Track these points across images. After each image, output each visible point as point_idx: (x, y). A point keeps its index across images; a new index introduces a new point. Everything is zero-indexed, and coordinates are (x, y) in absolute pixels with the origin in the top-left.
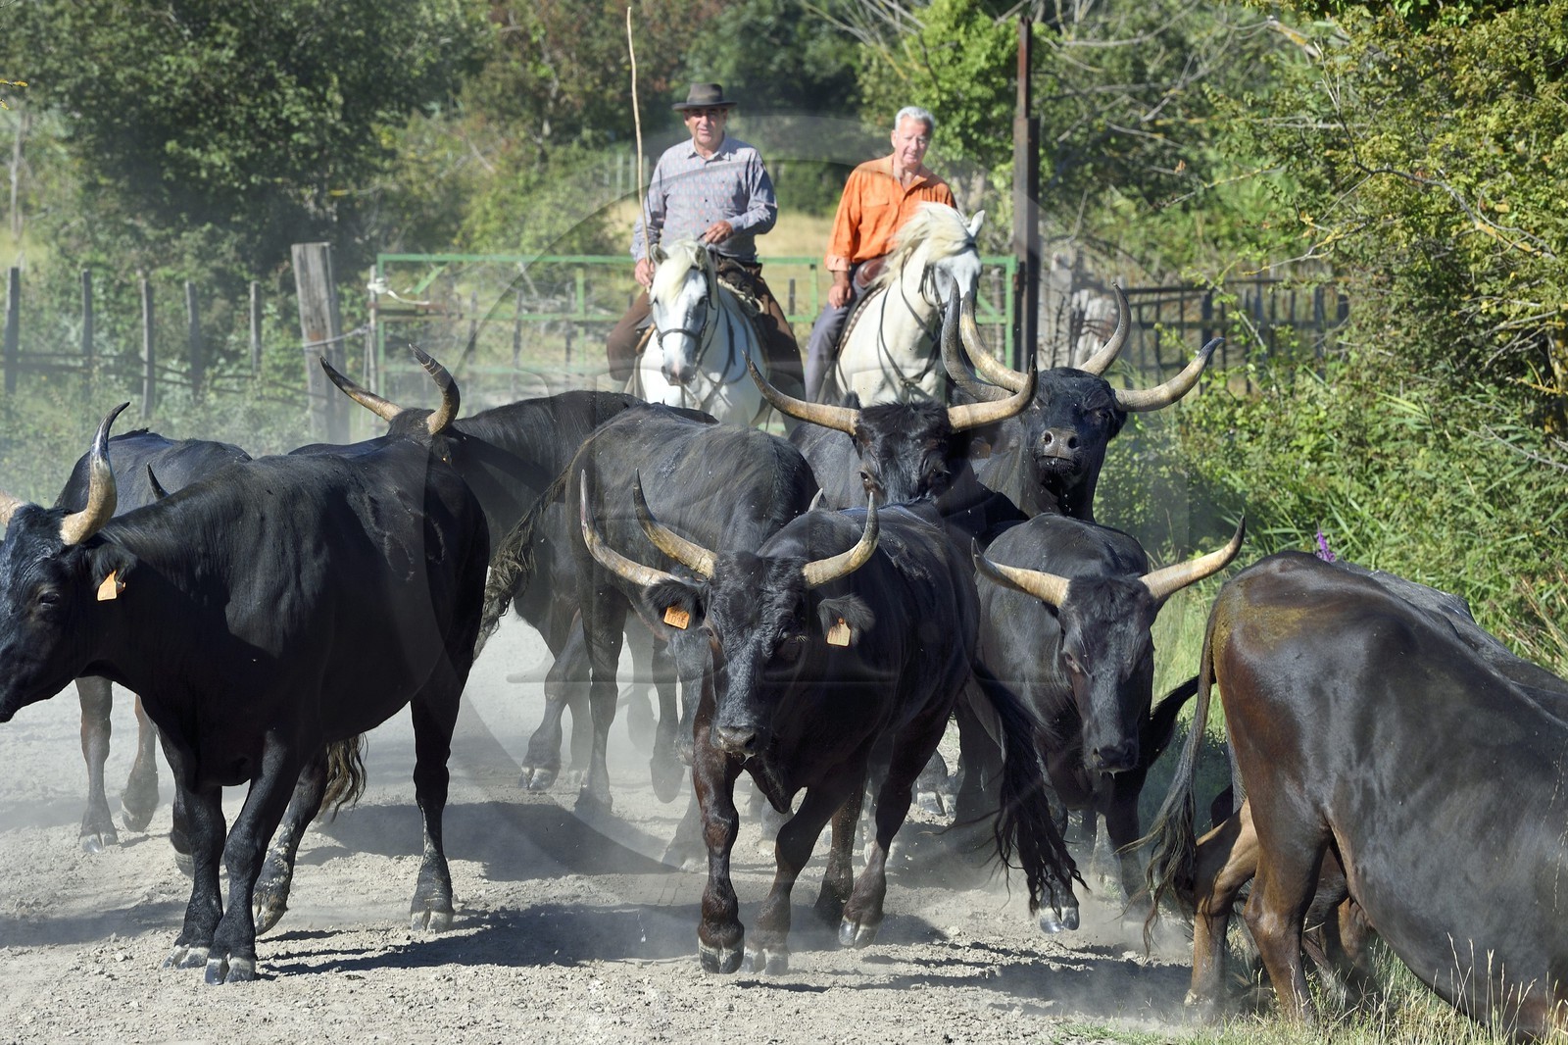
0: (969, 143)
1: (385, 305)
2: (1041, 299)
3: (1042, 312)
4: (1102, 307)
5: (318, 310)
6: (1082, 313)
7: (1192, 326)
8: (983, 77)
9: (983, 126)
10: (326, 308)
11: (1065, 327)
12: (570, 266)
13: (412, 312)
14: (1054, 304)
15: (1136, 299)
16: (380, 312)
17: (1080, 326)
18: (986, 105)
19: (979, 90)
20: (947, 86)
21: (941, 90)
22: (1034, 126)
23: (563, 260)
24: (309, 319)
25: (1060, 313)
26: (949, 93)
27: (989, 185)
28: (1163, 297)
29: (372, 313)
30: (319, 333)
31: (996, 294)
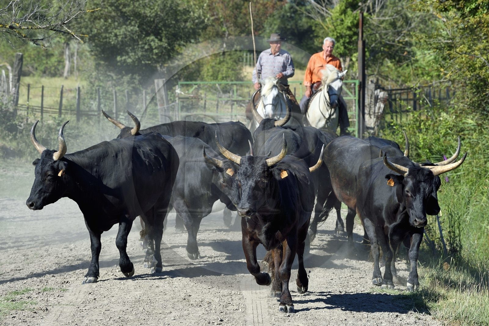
0: (345, 48)
1: (181, 96)
2: (366, 92)
3: (366, 96)
4: (384, 94)
5: (162, 98)
6: (378, 96)
7: (410, 100)
8: (349, 28)
9: (349, 43)
10: (164, 97)
11: (373, 100)
12: (232, 84)
13: (188, 98)
14: (370, 93)
15: (394, 92)
16: (179, 98)
17: (377, 100)
18: (351, 37)
19: (348, 32)
20: (339, 31)
21: (337, 32)
22: (364, 43)
23: (230, 83)
24: (160, 101)
25: (371, 96)
26: (340, 33)
27: (351, 60)
28: (402, 91)
29: (177, 99)
30: (162, 104)
31: (353, 91)
